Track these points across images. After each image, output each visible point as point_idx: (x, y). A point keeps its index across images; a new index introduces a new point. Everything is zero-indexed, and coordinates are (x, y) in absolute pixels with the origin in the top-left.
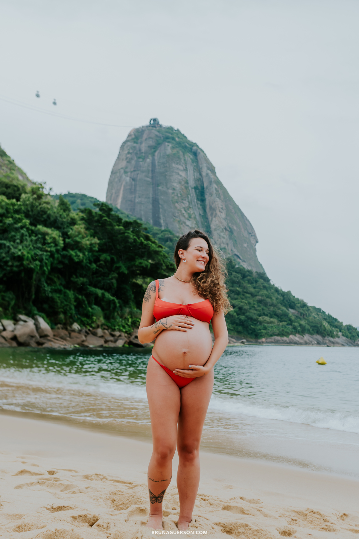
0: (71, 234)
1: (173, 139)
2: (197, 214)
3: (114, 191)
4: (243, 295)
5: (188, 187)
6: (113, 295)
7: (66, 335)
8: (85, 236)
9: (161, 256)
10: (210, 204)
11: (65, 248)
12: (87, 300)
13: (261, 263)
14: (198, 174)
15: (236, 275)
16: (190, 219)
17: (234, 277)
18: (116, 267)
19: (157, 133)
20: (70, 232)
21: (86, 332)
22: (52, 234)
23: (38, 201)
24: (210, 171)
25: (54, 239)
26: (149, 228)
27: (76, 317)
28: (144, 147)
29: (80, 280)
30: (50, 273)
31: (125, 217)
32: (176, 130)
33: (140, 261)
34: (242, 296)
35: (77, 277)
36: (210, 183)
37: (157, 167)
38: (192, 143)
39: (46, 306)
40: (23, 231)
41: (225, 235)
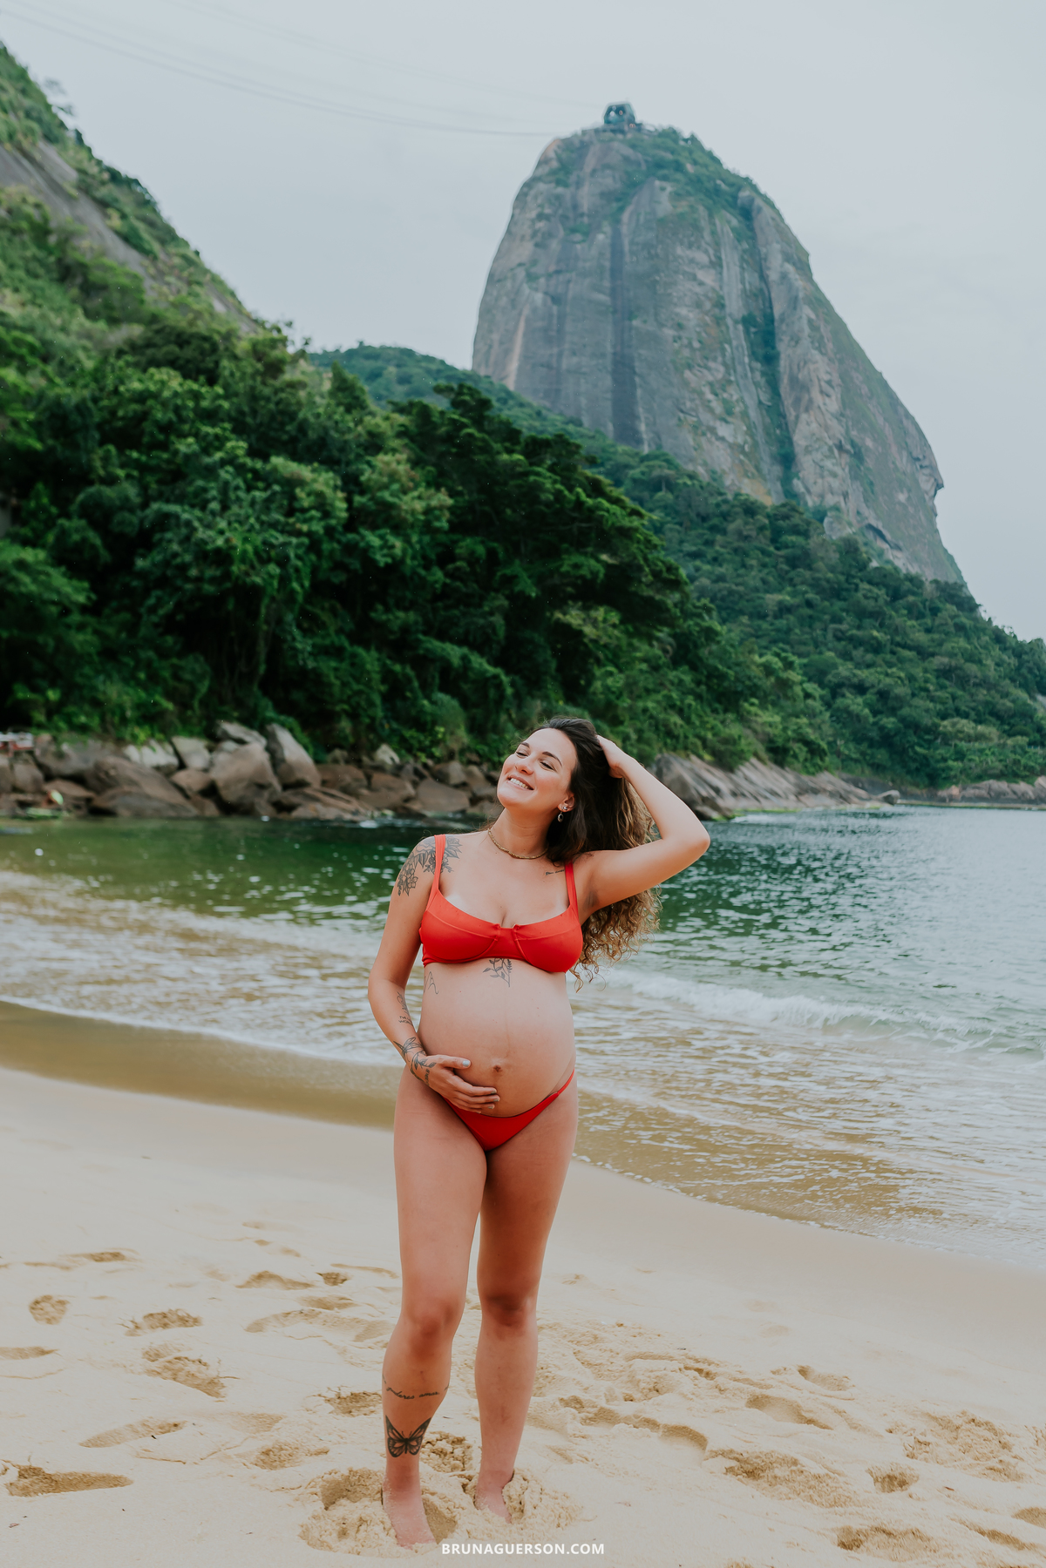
0: (369, 480)
1: (679, 167)
2: (751, 403)
3: (496, 337)
4: (893, 653)
5: (724, 318)
6: (495, 662)
7: (357, 780)
8: (411, 484)
9: (639, 541)
10: (791, 369)
11: (351, 525)
12: (419, 677)
13: (950, 552)
14: (756, 275)
15: (870, 591)
16: (729, 419)
17: (866, 597)
18: (504, 576)
19: (629, 152)
20: (366, 476)
21: (416, 772)
22: (315, 481)
23: (271, 381)
24: (794, 264)
25: (320, 495)
26: (604, 450)
27: (387, 726)
28: (587, 197)
29: (397, 618)
30: (309, 598)
31: (530, 416)
32: (686, 140)
33: (577, 558)
34: (888, 657)
35: (387, 610)
36: (794, 303)
37: (627, 259)
38: (737, 177)
39: (297, 696)
40: (226, 474)
41: (839, 466)
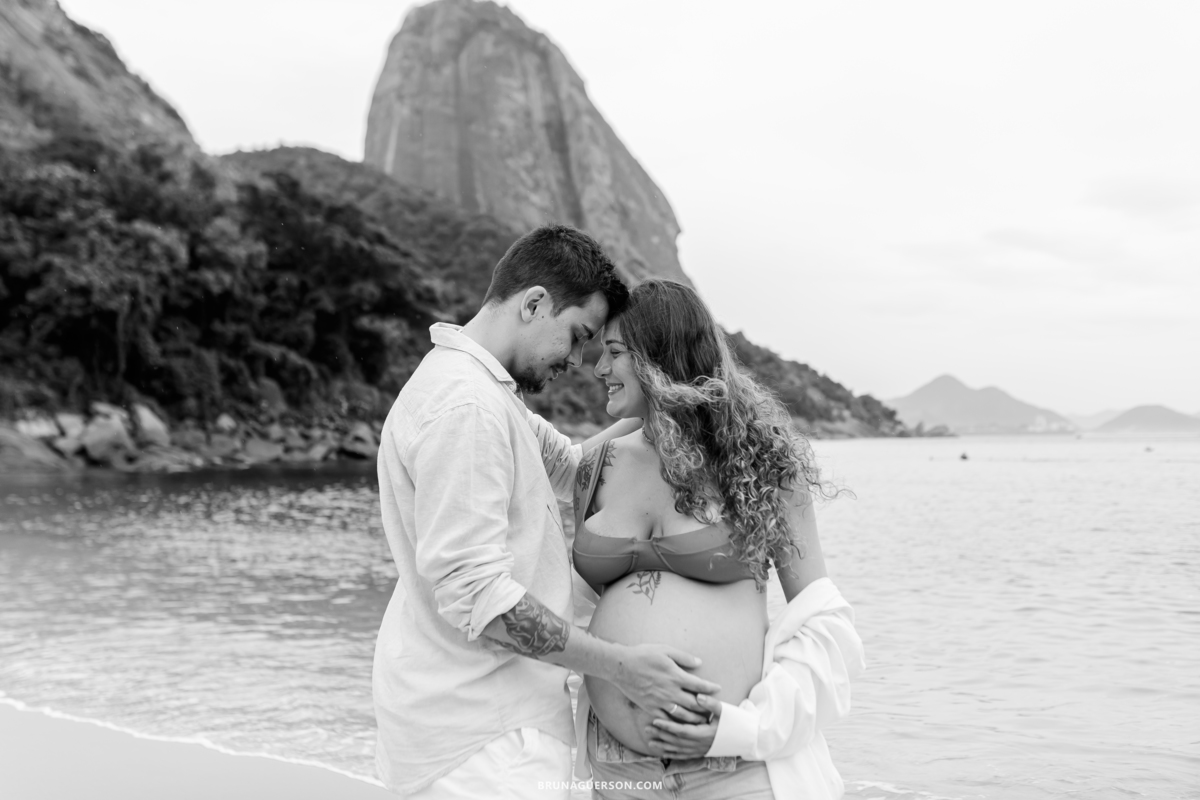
0: (209, 236)
2: (552, 180)
3: (378, 138)
5: (531, 124)
6: (306, 357)
7: (199, 440)
8: (240, 239)
10: (578, 157)
11: (192, 267)
12: (249, 369)
14: (552, 96)
16: (537, 190)
18: (312, 299)
19: (462, 14)
20: (209, 232)
21: (246, 432)
22: (165, 238)
24: (575, 88)
25: (167, 247)
27: (225, 403)
28: (436, 44)
29: (231, 329)
30: (160, 317)
35: (223, 324)
36: (577, 113)
37: (465, 84)
38: (535, 32)
40: (94, 234)
41: (613, 220)
